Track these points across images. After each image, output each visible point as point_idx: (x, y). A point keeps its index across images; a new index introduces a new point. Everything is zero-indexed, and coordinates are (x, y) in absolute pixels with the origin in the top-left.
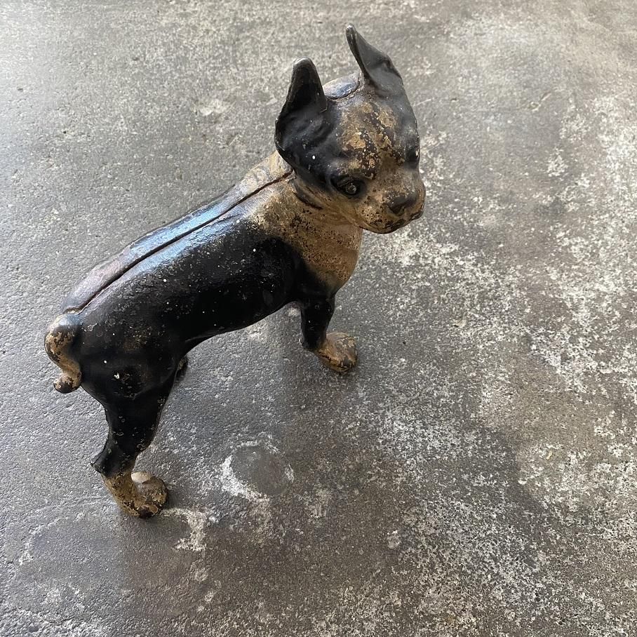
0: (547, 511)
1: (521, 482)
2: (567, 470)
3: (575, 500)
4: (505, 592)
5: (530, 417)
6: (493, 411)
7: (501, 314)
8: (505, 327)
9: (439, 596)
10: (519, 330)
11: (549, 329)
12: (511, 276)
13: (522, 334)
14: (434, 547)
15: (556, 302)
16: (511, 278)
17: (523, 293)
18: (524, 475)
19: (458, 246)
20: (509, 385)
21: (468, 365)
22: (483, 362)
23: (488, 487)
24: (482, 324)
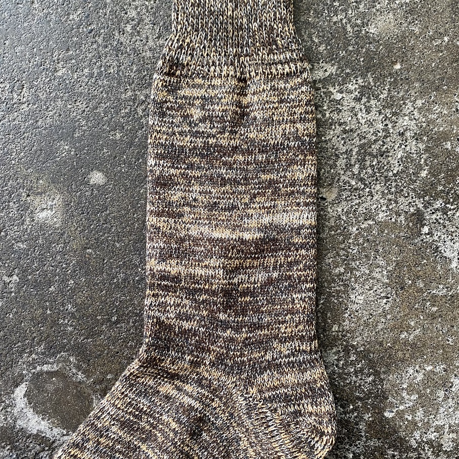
0: (415, 450)
1: (387, 414)
2: (446, 398)
5: (408, 328)
6: (362, 322)
7: (387, 179)
8: (390, 200)
10: (408, 203)
11: (449, 203)
12: (407, 118)
13: (412, 210)
16: (404, 122)
17: (420, 145)
18: (392, 405)
19: (335, 67)
20: (387, 285)
21: (335, 257)
22: (355, 251)
23: (346, 421)
24: (359, 194)
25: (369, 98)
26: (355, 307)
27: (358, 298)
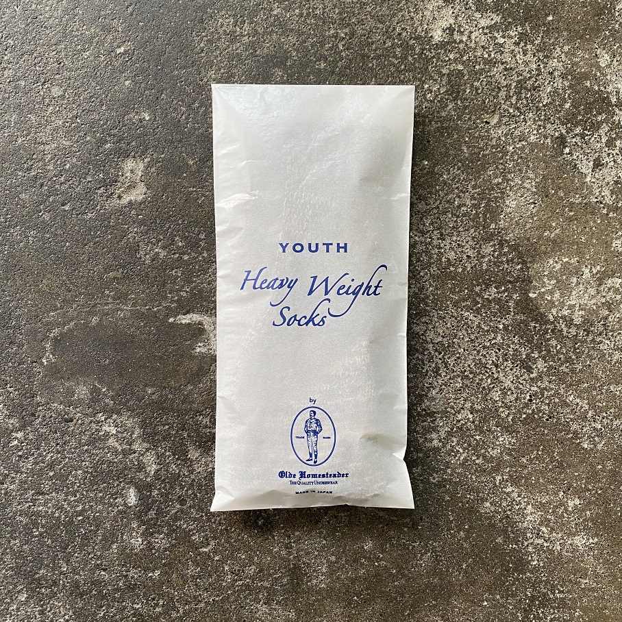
0: (552, 323)
1: (531, 295)
2: (578, 284)
3: (580, 313)
4: (502, 394)
5: (550, 228)
6: (514, 222)
7: (538, 109)
8: (540, 126)
9: (441, 396)
10: (555, 129)
11: (586, 130)
12: (555, 60)
13: (557, 134)
14: (440, 353)
15: (600, 96)
16: (554, 63)
17: (565, 82)
18: (535, 288)
19: (500, 17)
20: (534, 194)
21: (495, 170)
22: (511, 166)
23: (499, 299)
24: (516, 120)
25: (526, 43)
26: (509, 210)
27: (511, 203)
